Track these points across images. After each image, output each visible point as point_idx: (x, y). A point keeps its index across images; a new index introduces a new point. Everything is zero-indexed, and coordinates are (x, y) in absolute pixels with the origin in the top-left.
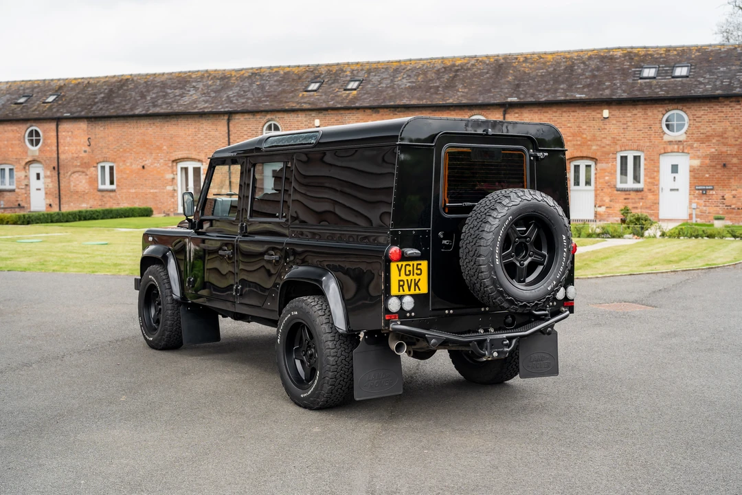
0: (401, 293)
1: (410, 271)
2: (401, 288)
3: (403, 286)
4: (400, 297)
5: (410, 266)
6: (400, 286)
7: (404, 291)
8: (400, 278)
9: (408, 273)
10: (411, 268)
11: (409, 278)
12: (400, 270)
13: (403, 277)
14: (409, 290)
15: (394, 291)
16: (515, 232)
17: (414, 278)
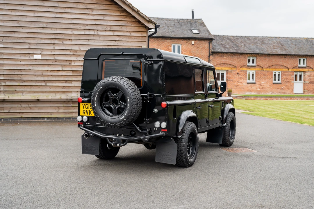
0: (84, 115)
1: (87, 107)
3: (84, 112)
4: (82, 116)
6: (83, 112)
8: (84, 109)
9: (87, 108)
10: (88, 106)
11: (87, 110)
12: (84, 106)
13: (85, 109)
14: (87, 114)
15: (81, 114)
16: (110, 94)
17: (89, 110)
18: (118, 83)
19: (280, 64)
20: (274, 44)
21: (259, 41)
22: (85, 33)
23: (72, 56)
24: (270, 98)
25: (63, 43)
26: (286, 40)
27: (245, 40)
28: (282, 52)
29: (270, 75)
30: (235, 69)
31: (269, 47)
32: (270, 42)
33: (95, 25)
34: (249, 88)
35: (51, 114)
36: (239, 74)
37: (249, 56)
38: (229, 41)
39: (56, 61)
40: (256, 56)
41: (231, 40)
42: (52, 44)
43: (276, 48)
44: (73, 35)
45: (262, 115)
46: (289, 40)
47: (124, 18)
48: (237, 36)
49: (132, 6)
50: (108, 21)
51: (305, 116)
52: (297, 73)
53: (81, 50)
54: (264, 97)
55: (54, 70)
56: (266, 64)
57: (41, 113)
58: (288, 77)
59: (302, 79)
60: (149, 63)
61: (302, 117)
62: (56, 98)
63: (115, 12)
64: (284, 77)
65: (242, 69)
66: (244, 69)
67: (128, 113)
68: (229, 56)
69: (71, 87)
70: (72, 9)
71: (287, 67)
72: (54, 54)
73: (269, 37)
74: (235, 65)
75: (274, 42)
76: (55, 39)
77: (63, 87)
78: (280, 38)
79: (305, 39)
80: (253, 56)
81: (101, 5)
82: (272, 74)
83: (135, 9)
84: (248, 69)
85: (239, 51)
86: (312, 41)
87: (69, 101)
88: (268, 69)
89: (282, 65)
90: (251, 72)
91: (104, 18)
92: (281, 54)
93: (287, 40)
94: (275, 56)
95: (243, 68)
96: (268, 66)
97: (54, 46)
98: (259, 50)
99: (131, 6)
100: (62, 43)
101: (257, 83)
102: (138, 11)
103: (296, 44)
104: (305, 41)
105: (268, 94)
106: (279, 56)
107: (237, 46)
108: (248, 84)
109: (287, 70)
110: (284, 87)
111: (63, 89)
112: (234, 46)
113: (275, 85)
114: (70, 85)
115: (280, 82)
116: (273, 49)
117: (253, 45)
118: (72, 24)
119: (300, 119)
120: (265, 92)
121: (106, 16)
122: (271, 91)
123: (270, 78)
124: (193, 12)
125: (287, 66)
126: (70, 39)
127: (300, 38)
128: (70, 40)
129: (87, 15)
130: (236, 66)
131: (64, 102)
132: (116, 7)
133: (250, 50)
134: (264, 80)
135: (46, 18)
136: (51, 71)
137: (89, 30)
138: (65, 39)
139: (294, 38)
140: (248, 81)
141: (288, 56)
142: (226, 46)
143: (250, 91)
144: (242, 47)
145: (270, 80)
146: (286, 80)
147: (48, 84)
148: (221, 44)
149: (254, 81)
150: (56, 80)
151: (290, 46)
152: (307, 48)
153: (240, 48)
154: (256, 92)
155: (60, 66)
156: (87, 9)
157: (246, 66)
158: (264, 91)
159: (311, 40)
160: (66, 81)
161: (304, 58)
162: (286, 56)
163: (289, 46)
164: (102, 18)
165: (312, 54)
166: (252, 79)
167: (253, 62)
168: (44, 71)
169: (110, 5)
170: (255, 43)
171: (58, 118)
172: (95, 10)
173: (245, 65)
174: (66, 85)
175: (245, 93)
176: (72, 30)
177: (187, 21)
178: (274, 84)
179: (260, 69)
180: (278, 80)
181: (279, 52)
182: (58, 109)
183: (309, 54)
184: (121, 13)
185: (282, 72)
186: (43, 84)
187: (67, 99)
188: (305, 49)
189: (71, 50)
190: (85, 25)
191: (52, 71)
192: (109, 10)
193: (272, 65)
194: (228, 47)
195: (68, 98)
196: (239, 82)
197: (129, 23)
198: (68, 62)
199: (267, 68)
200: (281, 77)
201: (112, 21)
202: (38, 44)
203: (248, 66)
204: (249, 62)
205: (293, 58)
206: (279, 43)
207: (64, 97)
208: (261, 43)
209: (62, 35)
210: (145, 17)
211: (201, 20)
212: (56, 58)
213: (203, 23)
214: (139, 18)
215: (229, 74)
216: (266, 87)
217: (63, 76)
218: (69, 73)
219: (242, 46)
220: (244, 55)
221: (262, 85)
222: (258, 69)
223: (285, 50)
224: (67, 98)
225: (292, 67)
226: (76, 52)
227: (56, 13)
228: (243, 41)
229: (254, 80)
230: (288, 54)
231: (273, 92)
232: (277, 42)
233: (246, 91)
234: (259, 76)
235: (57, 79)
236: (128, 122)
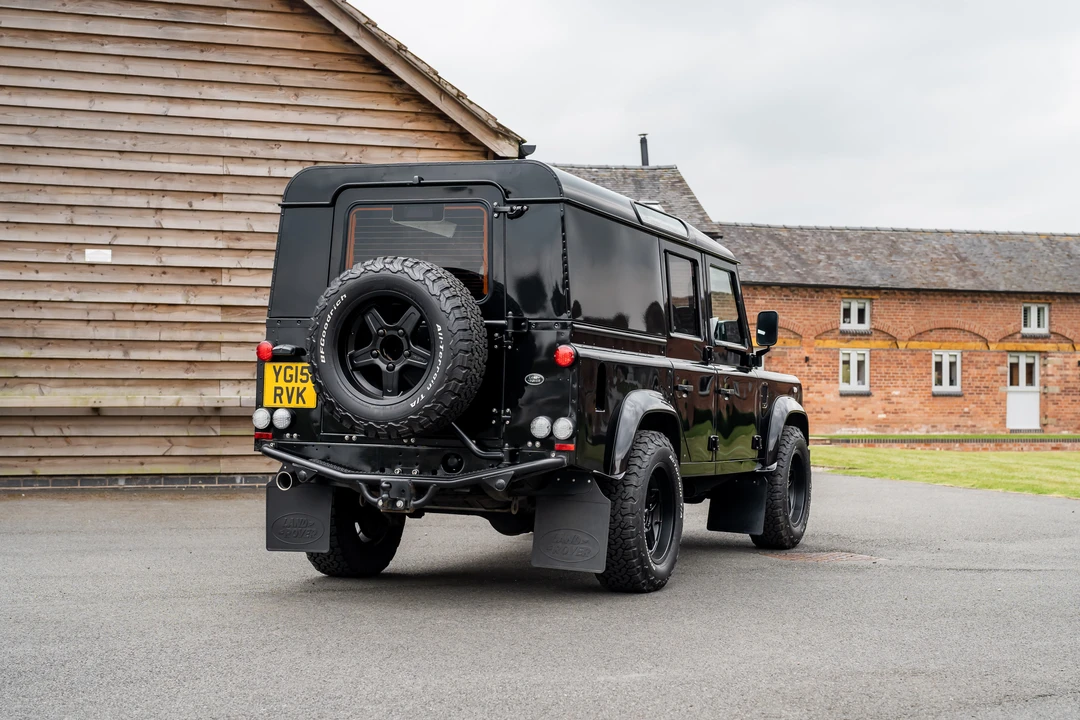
0: (278, 404)
1: (291, 376)
2: (278, 398)
3: (280, 395)
4: (272, 410)
5: (292, 368)
6: (276, 395)
7: (281, 402)
8: (277, 385)
9: (288, 378)
10: (293, 372)
11: (290, 385)
12: (277, 374)
13: (282, 383)
14: (290, 402)
15: (268, 401)
16: (375, 319)
17: (296, 385)
18: (405, 276)
19: (957, 325)
20: (934, 256)
21: (879, 246)
22: (269, 172)
23: (223, 252)
24: (922, 445)
25: (191, 206)
26: (976, 242)
27: (831, 241)
28: (961, 284)
29: (921, 364)
30: (795, 344)
31: (915, 264)
32: (920, 248)
33: (306, 145)
34: (849, 411)
35: (142, 464)
36: (810, 362)
37: (846, 296)
38: (773, 245)
39: (165, 269)
40: (870, 297)
41: (780, 242)
42: (153, 212)
43: (941, 268)
44: (227, 180)
45: (899, 476)
46: (985, 242)
47: (409, 119)
48: (801, 229)
49: (437, 79)
50: (353, 131)
51: (1052, 478)
52: (1018, 357)
53: (254, 232)
54: (903, 441)
55: (157, 305)
56: (905, 325)
57: (106, 460)
58: (985, 372)
59: (1037, 378)
60: (512, 210)
61: (1040, 480)
62: (162, 404)
63: (380, 98)
64: (974, 371)
65: (820, 344)
66: (830, 343)
67: (439, 383)
68: (776, 297)
69: (219, 366)
70: (226, 86)
71: (980, 337)
72: (160, 247)
73: (916, 232)
74: (796, 331)
75: (935, 248)
76: (164, 192)
77: (186, 365)
78: (955, 236)
79: (1043, 238)
80: (861, 298)
81: (331, 74)
82: (930, 361)
83: (448, 88)
84: (843, 344)
85: (809, 279)
86: (1067, 243)
87: (207, 418)
88: (914, 344)
89: (964, 330)
90: (855, 353)
91: (338, 119)
92: (960, 288)
93: (980, 241)
94: (938, 297)
95: (825, 340)
96: (913, 333)
97: (157, 218)
98: (882, 274)
99: (435, 77)
100: (187, 207)
101: (877, 394)
102: (460, 95)
103: (1012, 254)
104: (1044, 244)
105: (914, 433)
106: (954, 298)
107: (804, 263)
108: (843, 398)
109: (980, 345)
110: (972, 406)
111: (187, 371)
112: (793, 262)
113: (940, 403)
114: (214, 357)
115: (956, 389)
116: (931, 274)
117: (858, 258)
118: (226, 140)
119: (1037, 483)
120: (905, 426)
121: (346, 112)
122: (927, 424)
123: (921, 377)
124: (644, 142)
125: (981, 333)
126: (215, 194)
127: (1025, 234)
128: (217, 198)
129: (280, 107)
130: (800, 332)
131: (192, 418)
132: (381, 82)
133: (849, 274)
134: (900, 383)
135: (132, 117)
136: (146, 307)
137: (286, 160)
138: (197, 192)
139: (1004, 234)
140: (844, 387)
141: (983, 298)
142: (763, 263)
143: (852, 422)
144: (822, 264)
145: (923, 384)
146: (978, 384)
147: (134, 355)
148: (746, 254)
149: (865, 388)
150: (162, 339)
151: (991, 260)
152: (1050, 267)
153: (812, 270)
154: (873, 427)
155: (180, 288)
156: (281, 90)
157: (837, 332)
158: (903, 421)
159: (1064, 239)
160: (200, 344)
161: (1040, 306)
162: (976, 298)
163: (988, 262)
164: (331, 120)
165: (1069, 291)
166: (858, 379)
167: (861, 320)
168: (122, 307)
169: (361, 76)
170: (867, 252)
171: (165, 479)
172: (305, 92)
173: (832, 330)
174: (200, 359)
175: (835, 431)
176: (226, 160)
177: (623, 175)
178: (935, 395)
179: (886, 344)
180: (952, 382)
181: (953, 282)
182: (168, 444)
183: (1059, 288)
184: (398, 104)
185: (965, 355)
186: (117, 354)
187: (200, 408)
188: (1042, 271)
189: (221, 234)
190: (272, 144)
191: (150, 307)
192: (357, 94)
193: (928, 327)
194: (770, 264)
195: (207, 403)
196: (811, 389)
197: (425, 137)
198: (207, 273)
199: (910, 340)
200: (963, 371)
201: (366, 132)
202: (100, 210)
203: (844, 333)
204: (848, 320)
205: (1002, 304)
206: (950, 251)
207: (190, 399)
208: (886, 252)
209: (188, 178)
210: (484, 116)
211: (672, 169)
212: (164, 259)
213: (681, 180)
214: (464, 119)
215: (775, 362)
216: (906, 407)
217: (187, 326)
218: (211, 313)
219: (820, 261)
220: (829, 294)
221: (894, 400)
222: (879, 343)
223: (974, 275)
224: (202, 405)
225: (999, 337)
226: (239, 239)
227: (169, 102)
228: (823, 245)
229: (863, 384)
230: (984, 289)
231: (933, 427)
232: (942, 247)
233: (836, 423)
234: (883, 370)
235: (166, 335)
236: (439, 414)
